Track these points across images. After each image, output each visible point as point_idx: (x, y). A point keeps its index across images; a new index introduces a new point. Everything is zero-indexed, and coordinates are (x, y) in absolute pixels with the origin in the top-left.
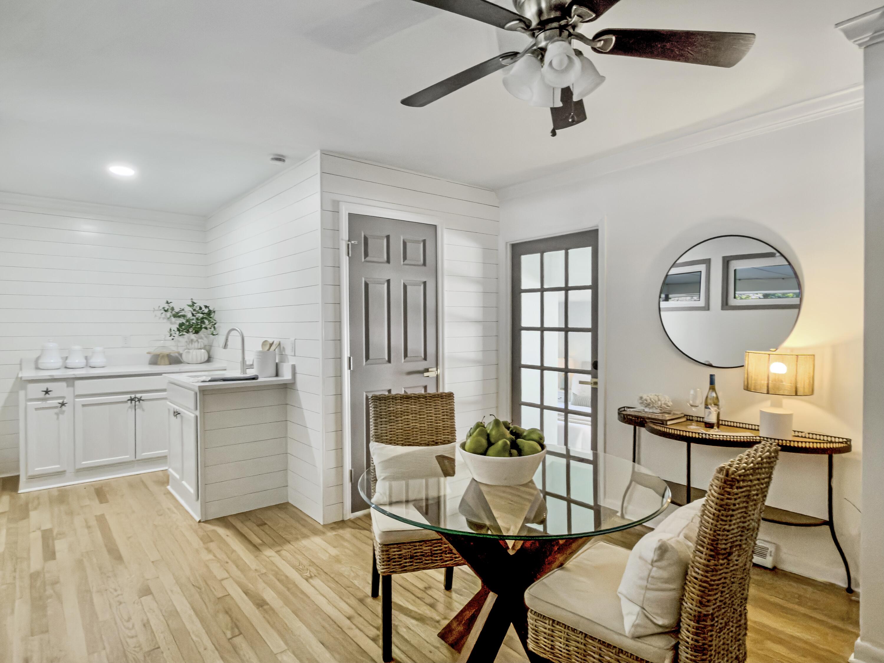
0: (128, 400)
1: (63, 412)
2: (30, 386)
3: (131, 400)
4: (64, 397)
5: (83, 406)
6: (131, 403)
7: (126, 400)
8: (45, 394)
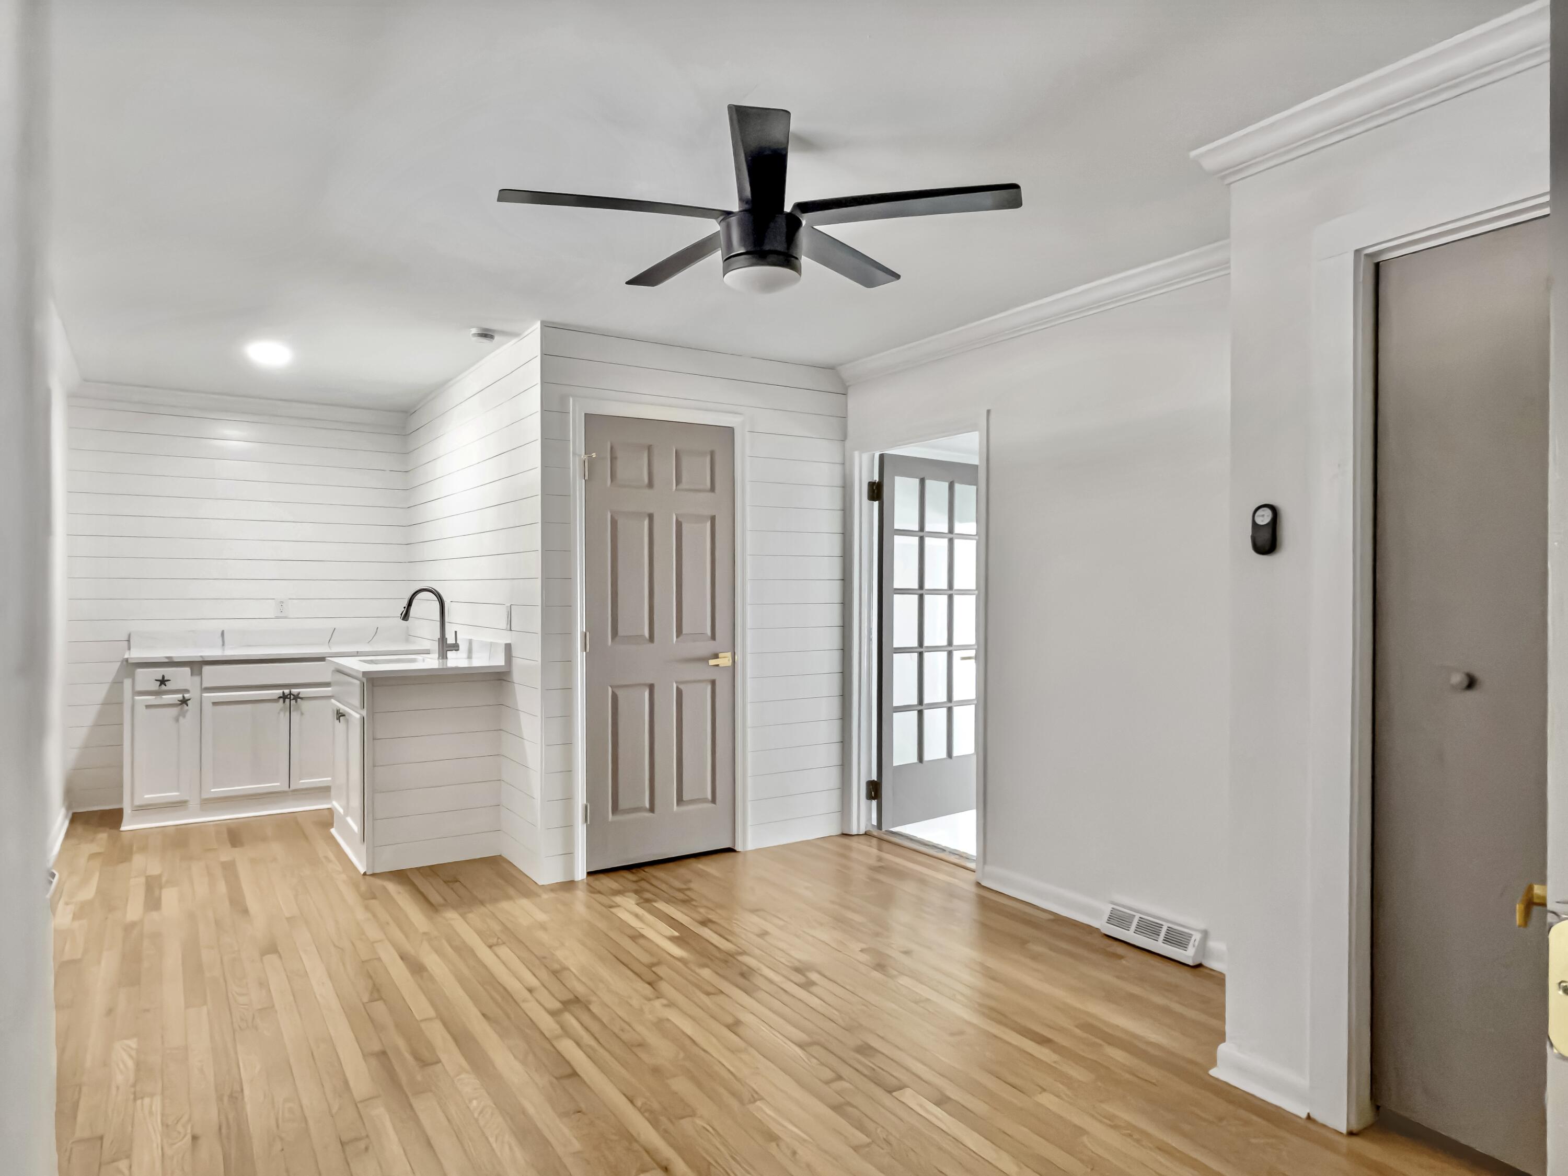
0: (280, 697)
1: (183, 714)
2: (140, 671)
3: (284, 697)
4: (187, 691)
5: (215, 704)
6: (284, 702)
7: (276, 697)
8: (160, 685)
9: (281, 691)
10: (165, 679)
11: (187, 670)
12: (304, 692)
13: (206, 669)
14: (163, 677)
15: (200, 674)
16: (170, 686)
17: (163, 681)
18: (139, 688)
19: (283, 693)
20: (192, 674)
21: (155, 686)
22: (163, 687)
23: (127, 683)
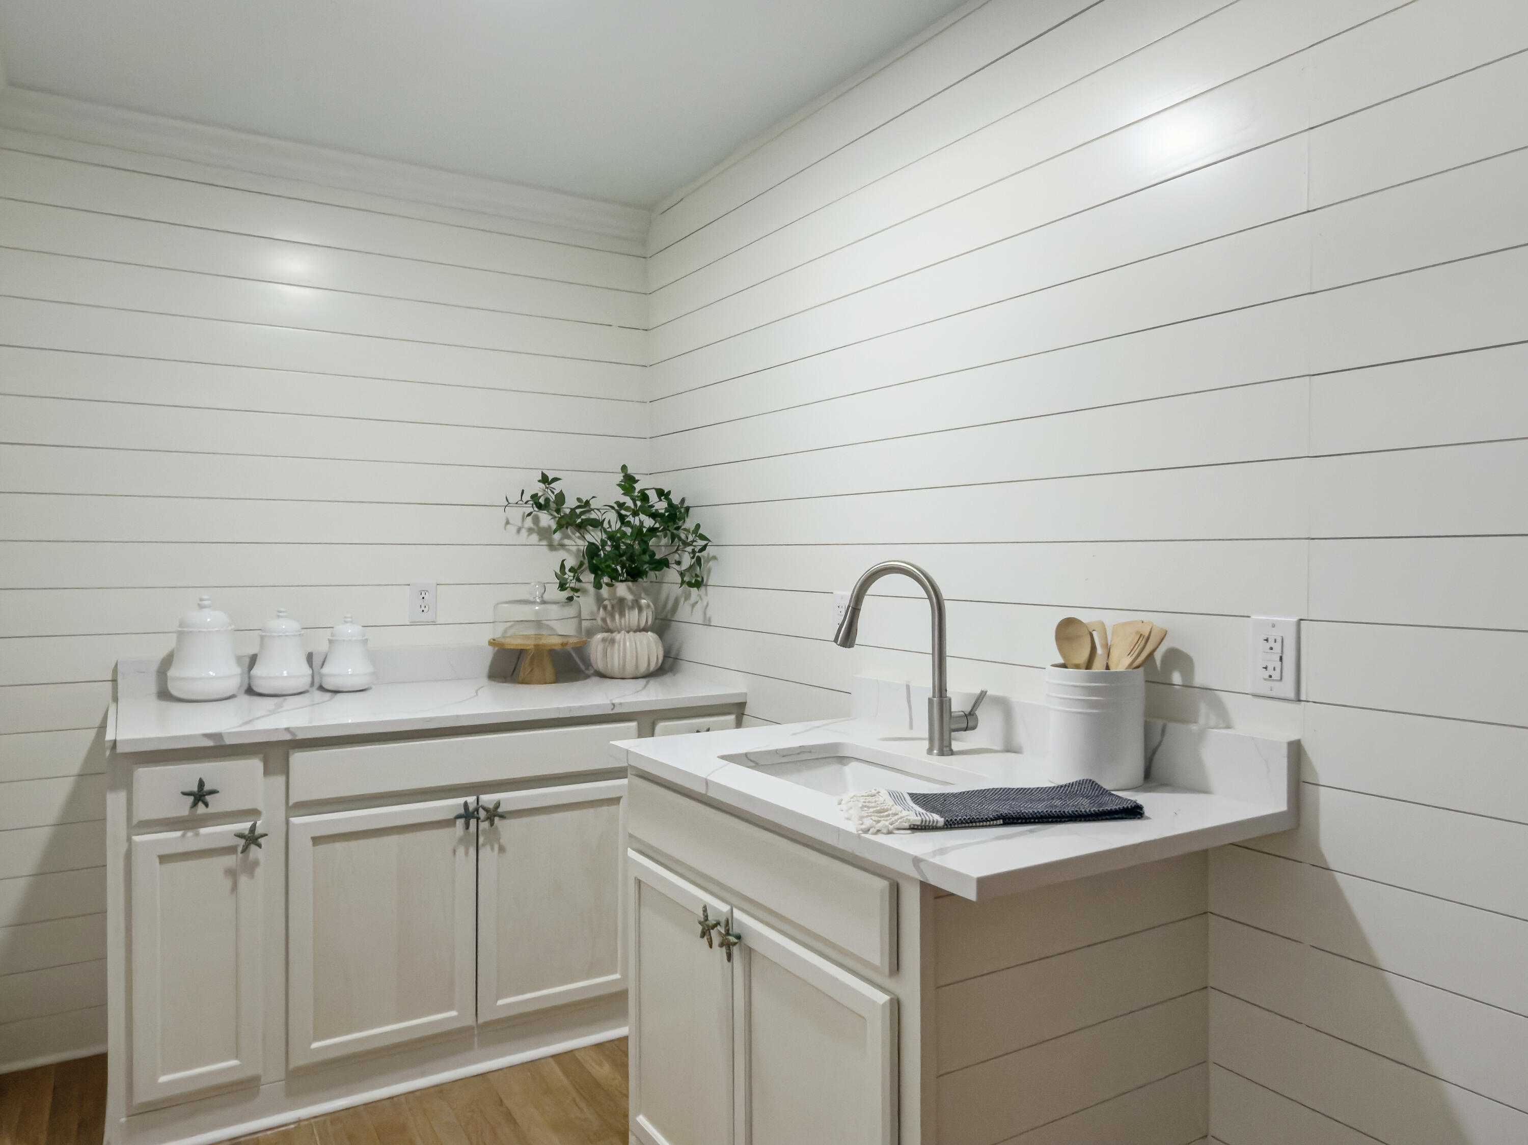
0: (459, 817)
1: (250, 868)
2: (144, 775)
3: (468, 815)
4: (254, 813)
5: (316, 840)
6: (467, 826)
7: (451, 816)
8: (195, 805)
9: (461, 801)
10: (207, 788)
11: (255, 765)
12: (509, 799)
13: (298, 759)
14: (201, 784)
15: (286, 770)
16: (216, 804)
17: (200, 795)
18: (143, 813)
19: (466, 804)
20: (267, 772)
21: (183, 808)
22: (201, 808)
23: (115, 802)
